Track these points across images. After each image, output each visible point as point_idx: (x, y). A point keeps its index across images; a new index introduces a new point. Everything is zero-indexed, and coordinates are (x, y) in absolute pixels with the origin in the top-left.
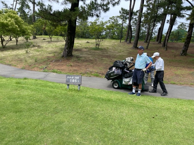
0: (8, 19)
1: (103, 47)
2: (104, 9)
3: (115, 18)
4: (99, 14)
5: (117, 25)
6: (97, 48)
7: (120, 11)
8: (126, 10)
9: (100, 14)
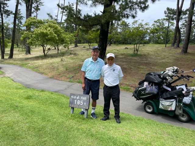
0: (47, 29)
1: (143, 53)
2: (141, 8)
3: (161, 21)
4: (134, 15)
5: (163, 28)
6: (135, 55)
7: (165, 11)
8: (173, 10)
9: (136, 13)
